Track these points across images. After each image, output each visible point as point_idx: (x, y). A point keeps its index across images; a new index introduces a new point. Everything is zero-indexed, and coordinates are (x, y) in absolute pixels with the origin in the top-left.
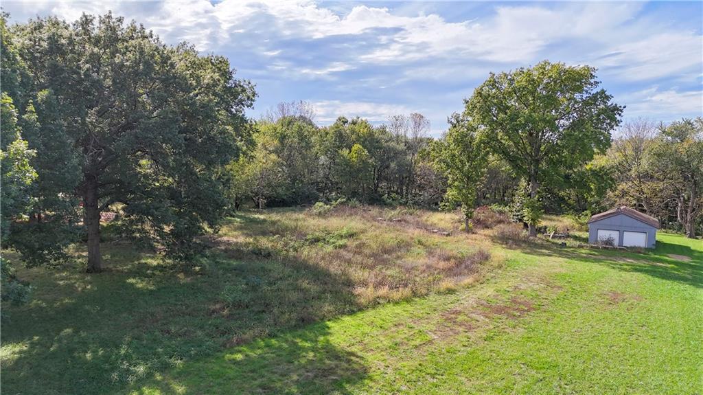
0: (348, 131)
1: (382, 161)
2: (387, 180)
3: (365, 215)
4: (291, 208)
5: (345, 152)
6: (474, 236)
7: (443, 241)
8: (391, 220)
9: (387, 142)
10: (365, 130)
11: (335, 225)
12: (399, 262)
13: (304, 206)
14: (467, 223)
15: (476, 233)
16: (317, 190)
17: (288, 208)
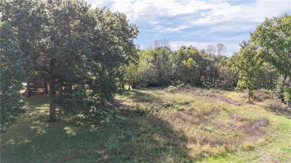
0: (186, 52)
1: (203, 66)
2: (205, 75)
3: (194, 92)
4: (158, 88)
5: (184, 62)
6: (254, 106)
7: (237, 108)
8: (207, 95)
9: (205, 57)
10: (195, 51)
11: (178, 98)
12: (213, 121)
13: (165, 87)
14: (249, 99)
15: (255, 104)
16: (171, 79)
17: (157, 88)
